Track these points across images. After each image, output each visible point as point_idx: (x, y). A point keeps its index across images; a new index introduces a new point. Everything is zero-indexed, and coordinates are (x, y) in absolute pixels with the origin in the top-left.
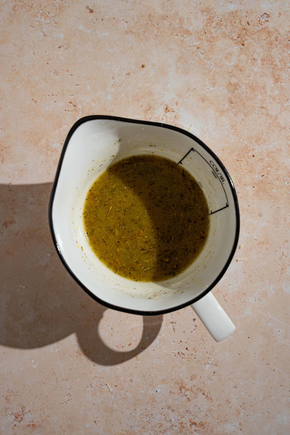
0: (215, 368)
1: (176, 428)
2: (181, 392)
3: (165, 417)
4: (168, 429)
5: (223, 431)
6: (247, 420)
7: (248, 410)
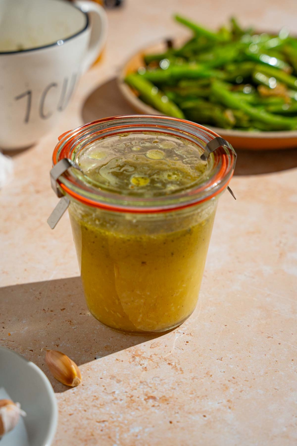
0: (189, 338)
1: (121, 403)
2: (133, 361)
3: (105, 389)
4: (107, 403)
5: (201, 409)
6: (240, 397)
7: (242, 385)
